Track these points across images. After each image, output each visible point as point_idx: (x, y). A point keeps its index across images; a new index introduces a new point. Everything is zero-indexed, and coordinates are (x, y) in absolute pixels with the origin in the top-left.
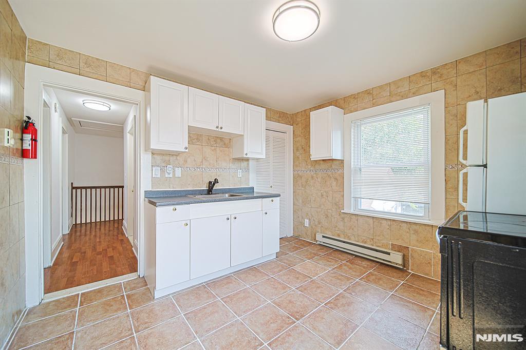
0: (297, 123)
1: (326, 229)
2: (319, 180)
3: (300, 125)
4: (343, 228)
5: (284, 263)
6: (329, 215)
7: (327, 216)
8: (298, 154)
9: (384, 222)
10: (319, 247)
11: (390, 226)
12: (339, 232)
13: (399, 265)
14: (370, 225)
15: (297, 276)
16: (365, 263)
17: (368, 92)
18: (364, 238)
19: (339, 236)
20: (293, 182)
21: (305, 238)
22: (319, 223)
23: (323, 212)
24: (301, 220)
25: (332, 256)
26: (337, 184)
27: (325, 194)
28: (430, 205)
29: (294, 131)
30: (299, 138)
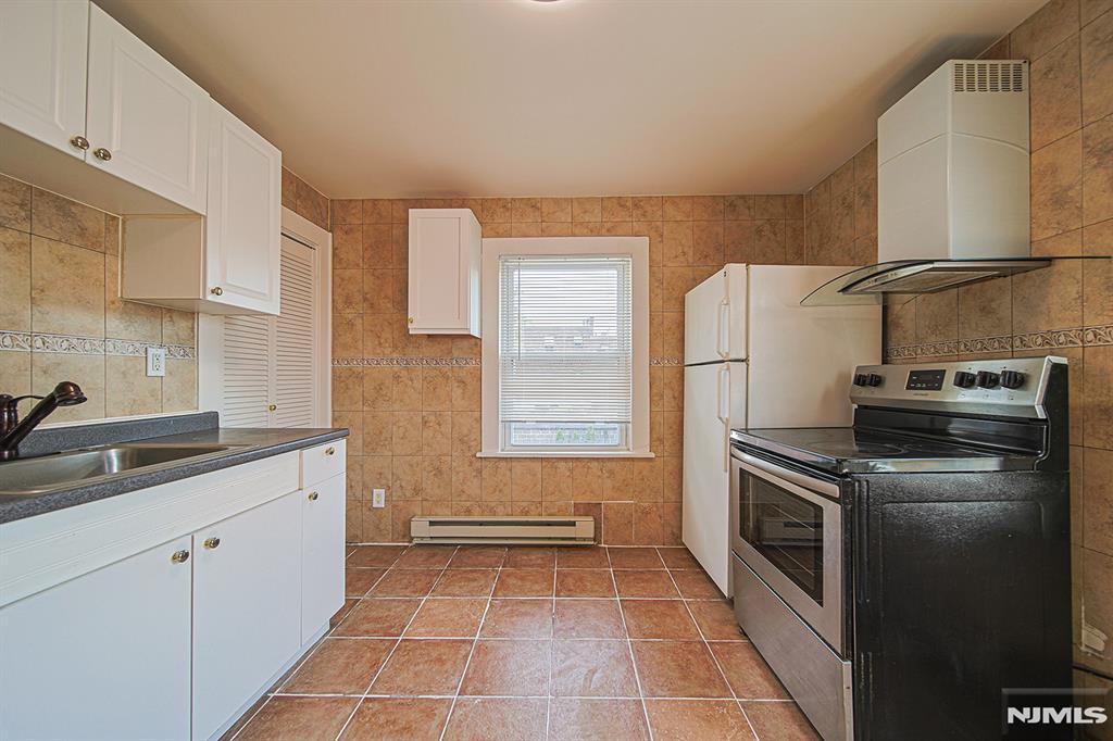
0: (346, 228)
1: (435, 502)
2: (418, 384)
3: (359, 235)
4: (478, 492)
5: (367, 632)
6: (444, 468)
7: (439, 472)
8: (349, 314)
9: (562, 465)
10: (425, 553)
11: (571, 471)
12: (468, 504)
13: (589, 539)
14: (535, 475)
15: (434, 655)
16: (535, 556)
17: (533, 204)
18: (525, 504)
19: (468, 512)
20: (333, 391)
21: (373, 540)
22: (417, 491)
23: (426, 463)
24: (359, 495)
25: (467, 565)
26: (463, 393)
27: (432, 418)
28: (630, 425)
29: (334, 249)
30: (353, 271)
